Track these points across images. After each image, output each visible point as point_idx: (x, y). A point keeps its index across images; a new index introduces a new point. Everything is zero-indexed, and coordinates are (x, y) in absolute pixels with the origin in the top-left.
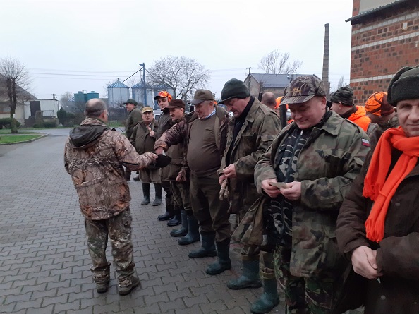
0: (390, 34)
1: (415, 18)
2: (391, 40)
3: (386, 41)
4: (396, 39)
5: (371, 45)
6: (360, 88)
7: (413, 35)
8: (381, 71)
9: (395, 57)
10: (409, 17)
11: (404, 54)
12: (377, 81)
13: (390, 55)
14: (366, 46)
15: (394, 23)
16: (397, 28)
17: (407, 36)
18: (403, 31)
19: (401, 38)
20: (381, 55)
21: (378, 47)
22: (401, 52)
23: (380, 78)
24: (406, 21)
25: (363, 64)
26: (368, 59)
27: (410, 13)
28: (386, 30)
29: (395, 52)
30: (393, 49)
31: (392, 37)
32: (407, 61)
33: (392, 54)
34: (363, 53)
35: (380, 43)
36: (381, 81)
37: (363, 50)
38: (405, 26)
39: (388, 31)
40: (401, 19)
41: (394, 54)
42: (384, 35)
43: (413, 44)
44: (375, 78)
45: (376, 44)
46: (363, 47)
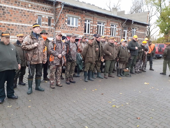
0: (22, 6)
1: (34, 4)
2: (22, 9)
3: (19, 8)
4: (25, 9)
5: (10, 6)
6: (4, 27)
7: (33, 11)
8: (18, 21)
9: (26, 17)
10: (30, 2)
11: (30, 17)
12: (16, 25)
13: (22, 15)
14: (7, 6)
15: (24, 2)
16: (26, 5)
17: (31, 10)
18: (29, 7)
19: (28, 10)
20: (17, 13)
21: (15, 9)
22: (28, 16)
23: (18, 24)
24: (30, 4)
25: (5, 14)
26: (9, 13)
27: (31, 1)
28: (19, 3)
29: (25, 14)
30: (24, 13)
31: (24, 8)
32: (31, 20)
33: (23, 15)
34: (5, 9)
35: (17, 8)
36: (19, 26)
37: (5, 7)
38: (30, 6)
39: (20, 4)
40: (27, 2)
41: (25, 15)
42: (19, 5)
43: (33, 15)
44: (15, 24)
45: (14, 7)
46: (5, 5)
